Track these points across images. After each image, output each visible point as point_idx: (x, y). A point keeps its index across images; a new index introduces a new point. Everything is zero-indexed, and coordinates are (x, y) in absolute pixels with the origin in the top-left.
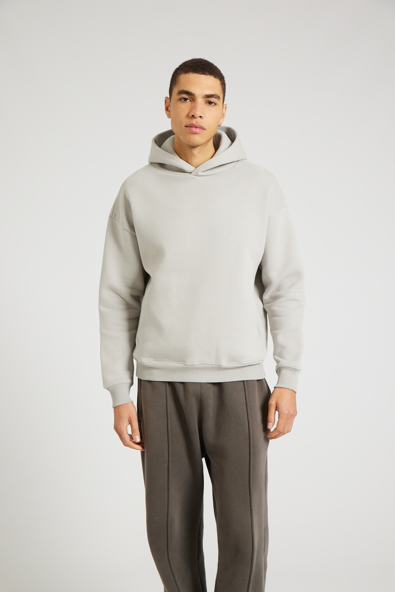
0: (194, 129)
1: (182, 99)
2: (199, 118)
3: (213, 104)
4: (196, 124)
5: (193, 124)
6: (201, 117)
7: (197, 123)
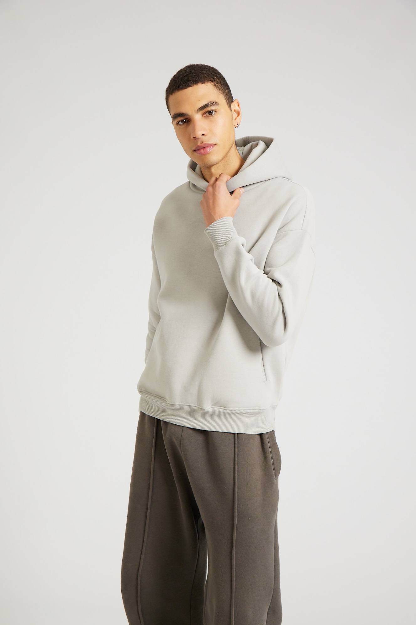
0: (202, 151)
1: (179, 122)
2: (203, 136)
3: (214, 112)
4: (201, 145)
5: (199, 146)
6: (203, 135)
7: (202, 143)
